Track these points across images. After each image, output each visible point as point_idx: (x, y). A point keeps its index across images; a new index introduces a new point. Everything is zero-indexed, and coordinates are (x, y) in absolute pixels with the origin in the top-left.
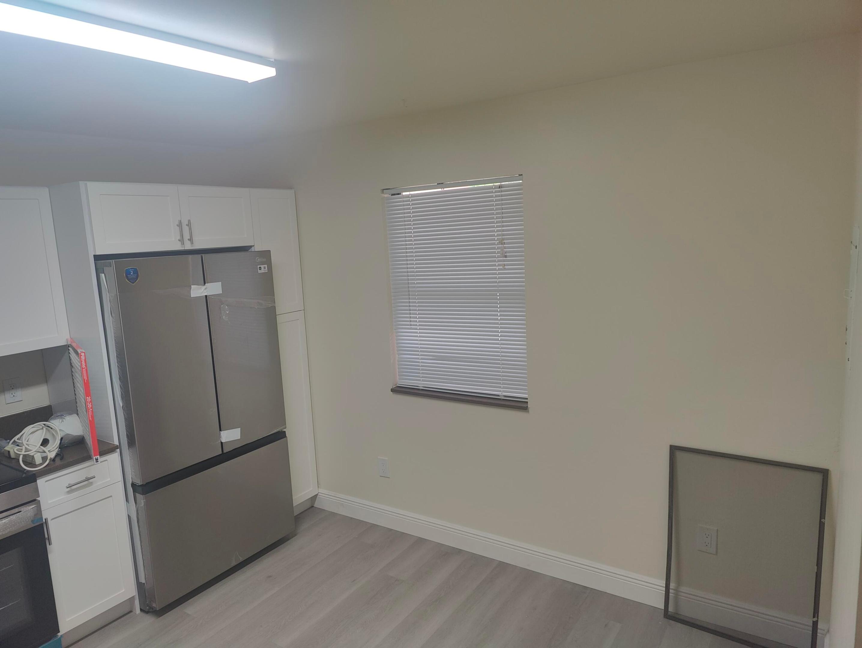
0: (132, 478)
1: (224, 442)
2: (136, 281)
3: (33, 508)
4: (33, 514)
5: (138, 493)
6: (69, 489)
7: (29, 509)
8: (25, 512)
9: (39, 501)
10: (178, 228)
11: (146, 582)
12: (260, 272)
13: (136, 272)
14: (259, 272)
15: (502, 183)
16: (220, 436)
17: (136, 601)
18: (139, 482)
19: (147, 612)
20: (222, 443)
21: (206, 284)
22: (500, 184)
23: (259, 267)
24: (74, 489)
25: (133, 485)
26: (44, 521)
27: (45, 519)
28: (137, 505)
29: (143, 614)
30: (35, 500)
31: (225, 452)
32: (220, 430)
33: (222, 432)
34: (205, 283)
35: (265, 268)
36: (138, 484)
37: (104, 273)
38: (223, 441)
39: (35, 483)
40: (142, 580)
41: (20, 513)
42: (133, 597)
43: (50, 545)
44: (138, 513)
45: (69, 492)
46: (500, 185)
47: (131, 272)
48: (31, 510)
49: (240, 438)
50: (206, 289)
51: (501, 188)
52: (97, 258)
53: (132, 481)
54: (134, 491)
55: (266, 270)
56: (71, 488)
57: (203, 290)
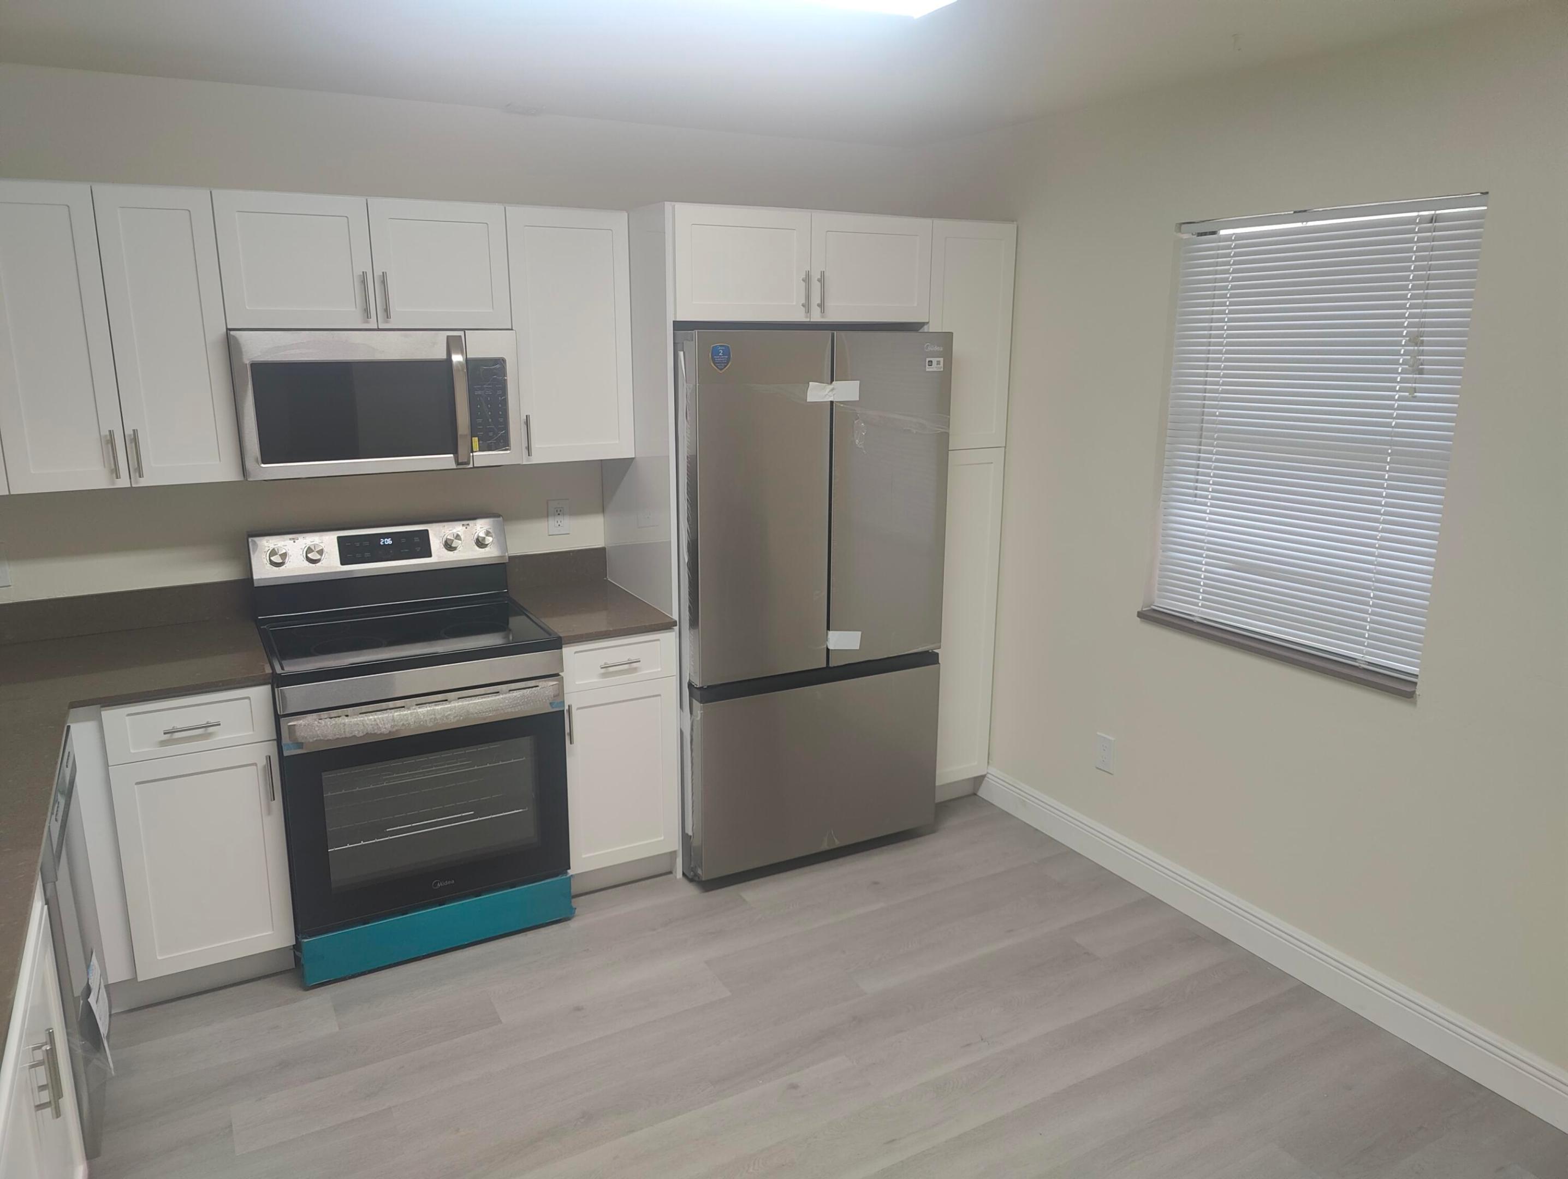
0: (690, 674)
1: (832, 650)
2: (726, 366)
3: (552, 685)
4: (553, 694)
5: (696, 700)
6: (603, 670)
7: (549, 685)
8: (543, 688)
9: (563, 678)
10: (804, 284)
11: (693, 834)
12: (928, 369)
13: (727, 352)
14: (927, 370)
15: (1438, 212)
16: (826, 639)
17: (677, 860)
18: (697, 683)
19: (691, 880)
20: (828, 650)
21: (834, 383)
22: (1433, 212)
23: (929, 361)
24: (613, 672)
25: (690, 685)
26: (566, 708)
27: (569, 706)
28: (693, 717)
29: (685, 882)
30: (557, 675)
31: (831, 665)
32: (828, 629)
33: (830, 633)
34: (832, 380)
35: (938, 363)
36: (697, 685)
37: (683, 351)
38: (830, 648)
39: (559, 650)
40: (689, 832)
41: (537, 688)
42: (675, 852)
43: (571, 743)
44: (692, 729)
45: (604, 675)
46: (1433, 215)
47: (720, 351)
48: (551, 687)
49: (858, 648)
50: (833, 390)
51: (1435, 222)
52: (679, 326)
53: (689, 680)
54: (691, 695)
55: (941, 368)
56: (607, 670)
57: (828, 393)
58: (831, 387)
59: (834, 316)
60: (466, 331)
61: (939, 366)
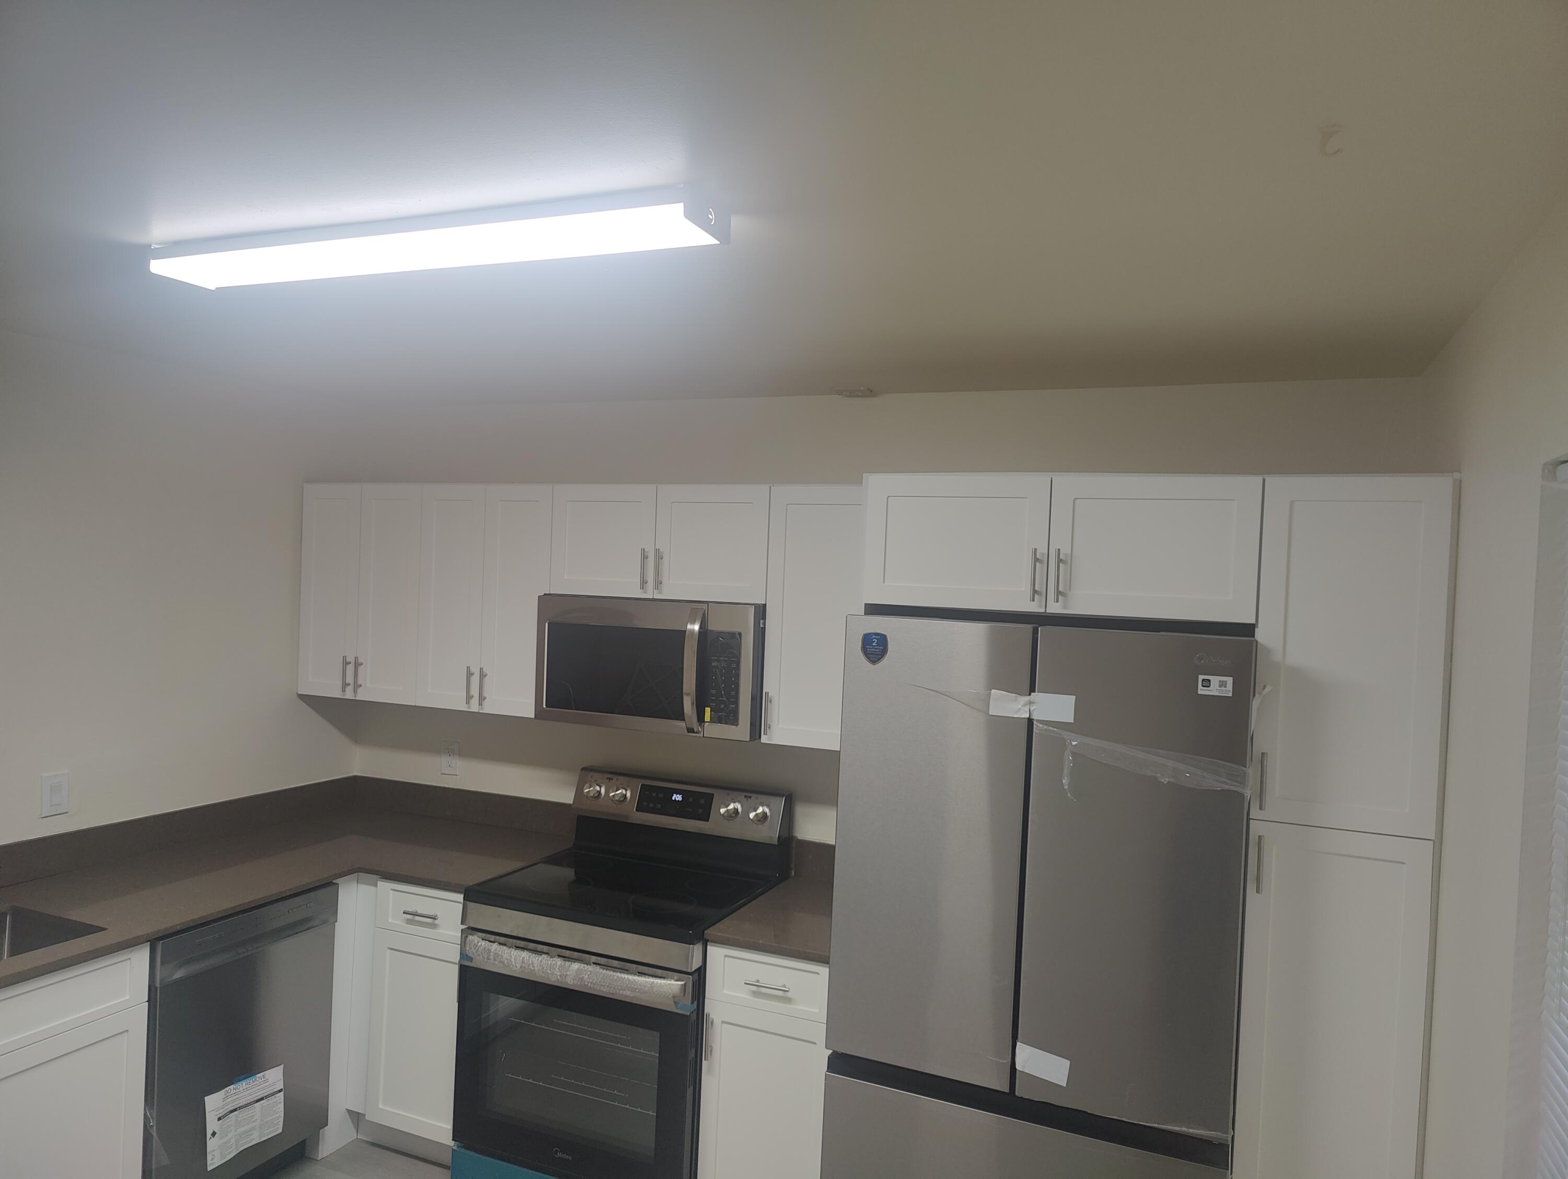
1: (1020, 1072)
2: (878, 660)
12: (1202, 691)
13: (883, 642)
14: (1200, 692)
16: (1013, 1051)
20: (1014, 1069)
21: (1035, 694)
23: (1203, 680)
31: (1015, 1093)
32: (1016, 1037)
33: (1019, 1044)
34: (1031, 691)
35: (1223, 684)
38: (1018, 1067)
41: (661, 979)
47: (875, 640)
49: (1064, 1086)
50: (1031, 704)
55: (1228, 691)
56: (758, 989)
57: (1022, 706)
58: (1027, 698)
59: (1080, 606)
60: (709, 604)
61: (1223, 688)
